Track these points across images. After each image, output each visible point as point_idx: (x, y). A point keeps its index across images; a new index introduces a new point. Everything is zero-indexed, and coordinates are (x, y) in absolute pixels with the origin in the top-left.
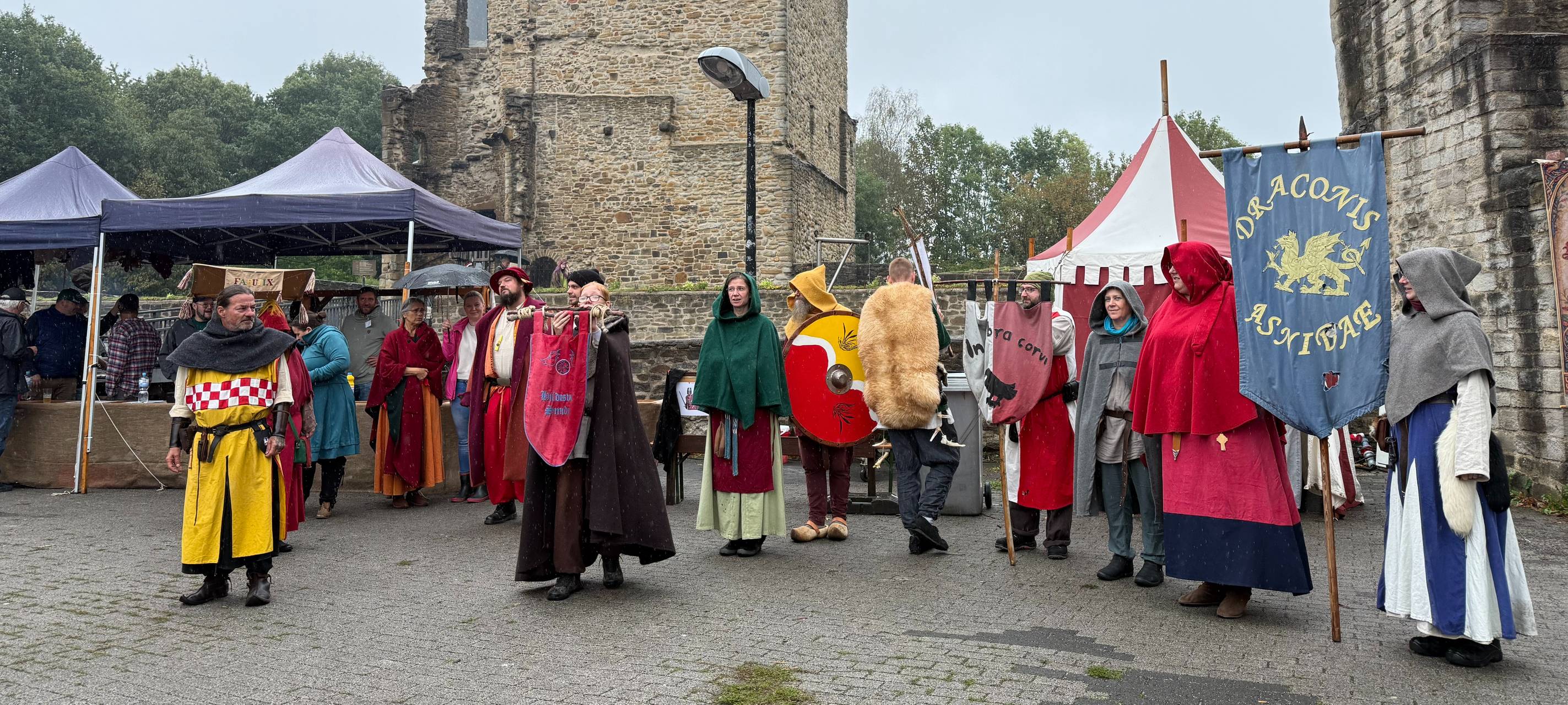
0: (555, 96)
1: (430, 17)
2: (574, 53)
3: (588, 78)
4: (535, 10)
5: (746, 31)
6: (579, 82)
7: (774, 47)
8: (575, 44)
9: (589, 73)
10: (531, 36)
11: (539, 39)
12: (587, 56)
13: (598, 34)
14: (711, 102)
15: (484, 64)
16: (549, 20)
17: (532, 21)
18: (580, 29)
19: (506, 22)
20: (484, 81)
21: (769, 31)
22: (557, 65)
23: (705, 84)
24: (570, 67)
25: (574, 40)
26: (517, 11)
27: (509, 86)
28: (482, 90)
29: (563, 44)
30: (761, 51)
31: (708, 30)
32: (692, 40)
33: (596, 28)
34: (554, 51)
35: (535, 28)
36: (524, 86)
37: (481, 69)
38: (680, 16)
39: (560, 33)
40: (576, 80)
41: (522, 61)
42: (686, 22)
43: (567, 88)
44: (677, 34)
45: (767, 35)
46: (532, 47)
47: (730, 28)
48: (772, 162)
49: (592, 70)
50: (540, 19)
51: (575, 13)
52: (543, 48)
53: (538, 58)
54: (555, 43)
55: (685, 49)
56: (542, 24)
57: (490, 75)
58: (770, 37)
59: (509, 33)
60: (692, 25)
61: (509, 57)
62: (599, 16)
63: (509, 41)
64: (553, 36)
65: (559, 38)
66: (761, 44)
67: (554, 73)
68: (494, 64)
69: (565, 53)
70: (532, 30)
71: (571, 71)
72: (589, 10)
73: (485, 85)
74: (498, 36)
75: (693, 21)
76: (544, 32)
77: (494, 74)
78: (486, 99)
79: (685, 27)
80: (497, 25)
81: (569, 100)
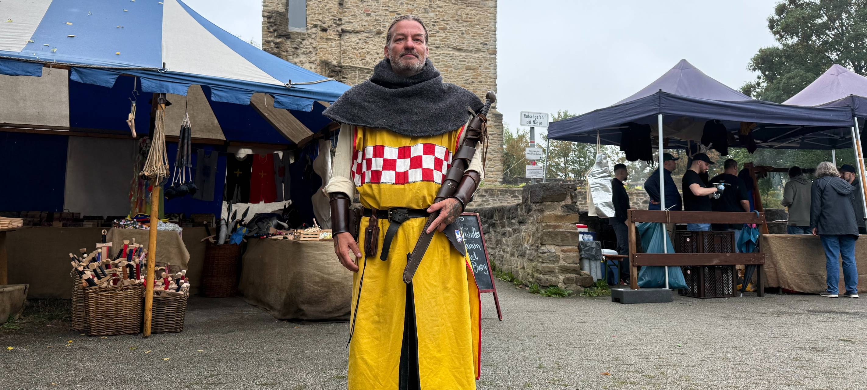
0: (356, 68)
1: (266, 8)
2: (366, 42)
3: (376, 59)
4: (341, 13)
5: (473, 41)
6: (370, 61)
7: (490, 52)
8: (367, 37)
9: (377, 55)
10: (339, 29)
11: (343, 31)
12: (375, 45)
13: (383, 32)
14: (453, 80)
15: (304, 42)
16: (351, 21)
17: (340, 20)
18: (371, 28)
19: (320, 17)
20: (303, 53)
21: (487, 43)
22: (355, 49)
23: (449, 69)
24: (364, 51)
25: (367, 35)
26: (329, 12)
27: (324, 58)
28: (302, 59)
29: (360, 36)
30: (482, 54)
31: (451, 38)
32: (441, 43)
33: (382, 29)
34: (353, 40)
35: (341, 24)
36: (335, 59)
37: (302, 46)
38: (435, 28)
39: (358, 29)
40: (367, 59)
41: (334, 44)
42: (438, 32)
43: (362, 63)
44: (433, 38)
45: (486, 44)
46: (340, 35)
47: (464, 38)
48: (492, 118)
49: (378, 54)
50: (345, 19)
51: (368, 18)
52: (346, 37)
53: (343, 43)
54: (353, 35)
55: (437, 48)
56: (347, 22)
57: (308, 51)
58: (488, 46)
59: (324, 25)
60: (442, 34)
61: (324, 40)
62: (383, 21)
63: (324, 30)
64: (353, 31)
65: (357, 32)
66: (484, 49)
67: (353, 53)
68: (311, 43)
69: (360, 42)
70: (339, 25)
71: (365, 53)
72: (377, 18)
73: (304, 56)
74: (315, 26)
75: (442, 31)
76: (348, 27)
77: (310, 50)
78: (304, 65)
79: (437, 34)
80: (312, 19)
81: (366, 71)
